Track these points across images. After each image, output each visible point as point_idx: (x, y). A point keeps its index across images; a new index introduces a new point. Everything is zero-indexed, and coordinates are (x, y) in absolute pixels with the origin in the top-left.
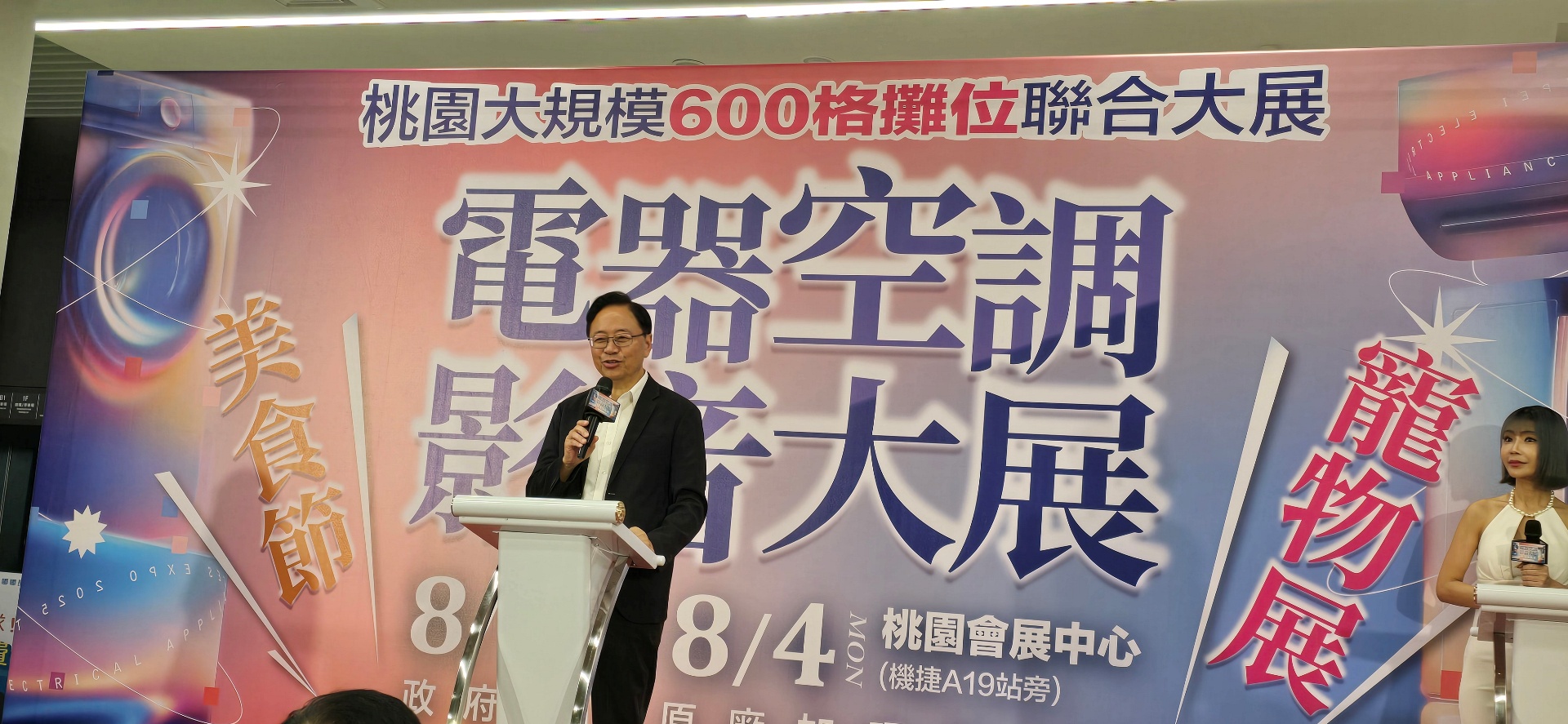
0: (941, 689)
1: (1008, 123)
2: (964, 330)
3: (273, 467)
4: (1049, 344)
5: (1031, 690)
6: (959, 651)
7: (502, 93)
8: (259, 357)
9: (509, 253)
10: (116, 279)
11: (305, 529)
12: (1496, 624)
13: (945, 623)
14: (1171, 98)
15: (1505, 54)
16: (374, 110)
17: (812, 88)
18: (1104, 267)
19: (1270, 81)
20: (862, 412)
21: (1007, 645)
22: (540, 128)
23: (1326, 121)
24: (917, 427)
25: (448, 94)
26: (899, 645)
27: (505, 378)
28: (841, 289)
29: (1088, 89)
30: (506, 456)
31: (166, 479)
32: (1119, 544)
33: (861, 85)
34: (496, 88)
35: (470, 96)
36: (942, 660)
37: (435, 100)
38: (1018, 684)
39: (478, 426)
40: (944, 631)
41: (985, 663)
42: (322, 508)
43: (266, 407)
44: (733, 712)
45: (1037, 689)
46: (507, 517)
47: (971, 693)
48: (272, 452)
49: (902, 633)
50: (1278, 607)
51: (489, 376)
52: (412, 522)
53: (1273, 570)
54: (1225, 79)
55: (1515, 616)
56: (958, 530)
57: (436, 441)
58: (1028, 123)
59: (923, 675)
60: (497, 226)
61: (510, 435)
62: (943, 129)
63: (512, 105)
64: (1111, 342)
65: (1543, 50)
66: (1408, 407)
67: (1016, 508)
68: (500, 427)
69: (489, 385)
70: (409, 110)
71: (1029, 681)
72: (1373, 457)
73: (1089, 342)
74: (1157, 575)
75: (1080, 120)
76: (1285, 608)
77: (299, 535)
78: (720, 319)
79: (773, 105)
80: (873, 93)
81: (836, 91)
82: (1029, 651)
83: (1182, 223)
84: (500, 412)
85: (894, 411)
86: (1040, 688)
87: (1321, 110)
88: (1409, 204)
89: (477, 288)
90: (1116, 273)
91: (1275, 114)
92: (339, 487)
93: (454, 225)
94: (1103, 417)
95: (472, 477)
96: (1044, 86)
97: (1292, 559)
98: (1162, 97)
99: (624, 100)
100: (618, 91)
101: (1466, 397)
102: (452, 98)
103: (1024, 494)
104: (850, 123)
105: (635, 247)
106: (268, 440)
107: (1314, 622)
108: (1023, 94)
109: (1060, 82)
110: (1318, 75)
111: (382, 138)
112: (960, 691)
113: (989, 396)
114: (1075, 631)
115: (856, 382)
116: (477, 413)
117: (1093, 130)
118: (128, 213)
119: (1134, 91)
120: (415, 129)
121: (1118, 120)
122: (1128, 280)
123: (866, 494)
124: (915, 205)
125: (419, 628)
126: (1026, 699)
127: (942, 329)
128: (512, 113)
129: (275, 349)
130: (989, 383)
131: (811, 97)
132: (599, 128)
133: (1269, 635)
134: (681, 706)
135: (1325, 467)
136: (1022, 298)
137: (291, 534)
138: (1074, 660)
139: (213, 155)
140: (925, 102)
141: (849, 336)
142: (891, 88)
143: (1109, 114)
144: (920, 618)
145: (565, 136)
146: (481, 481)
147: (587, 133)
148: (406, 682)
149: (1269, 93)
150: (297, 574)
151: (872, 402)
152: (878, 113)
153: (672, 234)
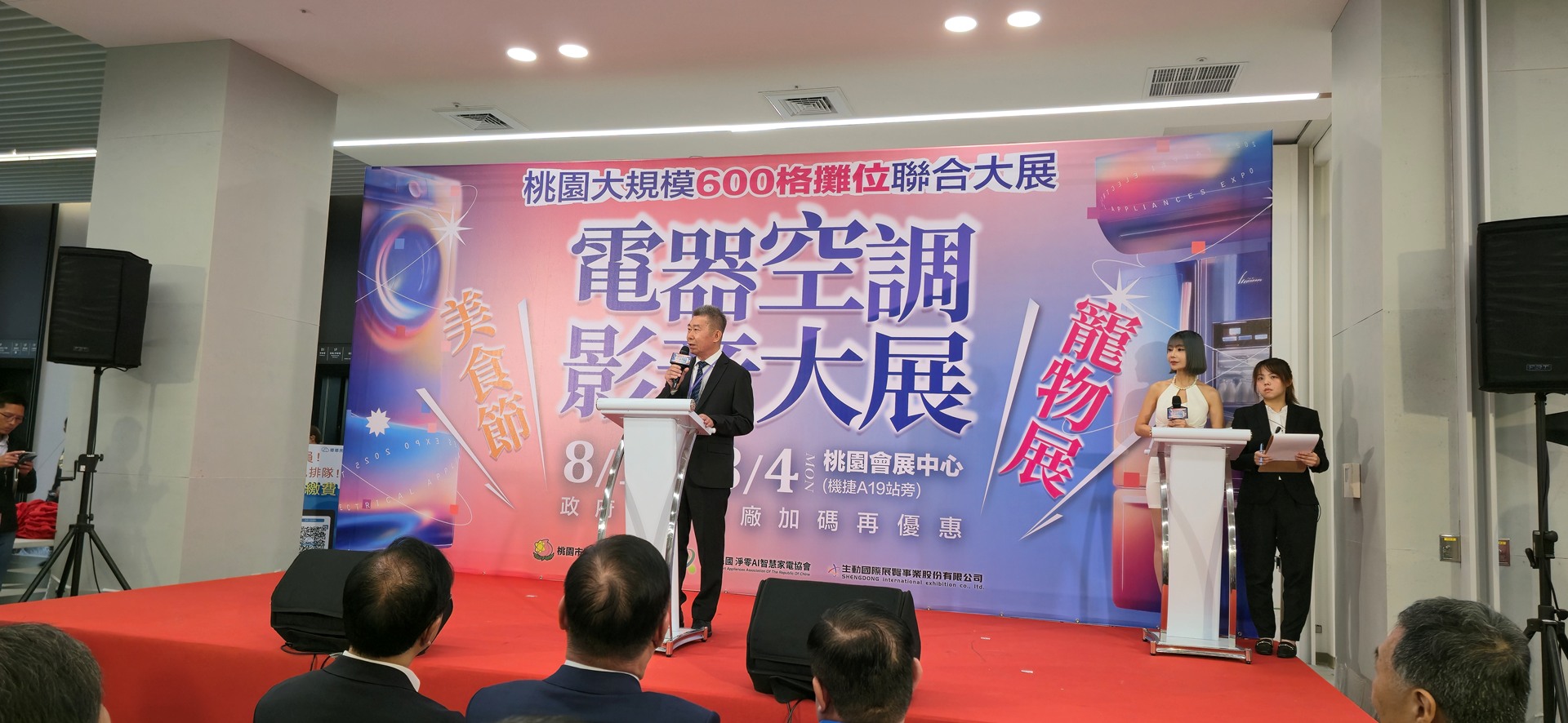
0: (856, 493)
1: (884, 185)
2: (863, 299)
3: (483, 385)
4: (910, 305)
5: (905, 491)
6: (865, 471)
7: (602, 174)
8: (472, 324)
9: (610, 264)
10: (389, 283)
11: (503, 417)
12: (1160, 448)
13: (857, 457)
14: (973, 170)
15: (1153, 142)
16: (530, 186)
17: (775, 169)
18: (938, 263)
19: (1026, 160)
20: (809, 345)
21: (891, 467)
22: (624, 193)
23: (1057, 181)
24: (839, 353)
25: (572, 176)
26: (833, 469)
27: (610, 333)
28: (795, 278)
29: (928, 166)
30: (613, 375)
31: (423, 392)
32: (950, 412)
33: (803, 167)
34: (598, 172)
35: (584, 176)
36: (857, 476)
37: (564, 179)
38: (898, 488)
39: (597, 359)
40: (857, 462)
41: (880, 477)
42: (511, 405)
43: (477, 351)
44: (744, 508)
45: (908, 491)
47: (873, 494)
48: (482, 375)
49: (834, 462)
50: (1036, 442)
51: (601, 331)
52: (562, 412)
53: (1033, 423)
54: (1002, 159)
56: (863, 407)
57: (573, 367)
58: (895, 185)
59: (846, 485)
60: (602, 248)
61: (615, 363)
62: (849, 189)
63: (608, 181)
64: (944, 303)
65: (1173, 139)
66: (1104, 333)
67: (894, 394)
68: (609, 359)
69: (602, 336)
70: (550, 185)
71: (904, 486)
72: (1084, 361)
73: (931, 304)
74: (971, 427)
75: (924, 183)
76: (1040, 442)
77: (499, 421)
79: (754, 179)
80: (809, 171)
81: (789, 170)
82: (903, 470)
83: (980, 237)
84: (609, 351)
85: (826, 344)
86: (910, 489)
87: (1054, 175)
88: (1102, 224)
89: (593, 283)
90: (945, 266)
91: (1029, 177)
92: (521, 394)
93: (578, 248)
94: (940, 344)
95: (595, 387)
96: (903, 165)
97: (1043, 417)
98: (968, 170)
99: (671, 177)
100: (667, 172)
101: (1135, 327)
102: (574, 178)
103: (899, 388)
104: (797, 188)
105: (680, 259)
106: (480, 369)
107: (1056, 449)
108: (892, 169)
109: (912, 163)
110: (1052, 155)
111: (535, 201)
112: (867, 493)
113: (878, 334)
114: (928, 458)
115: (805, 329)
116: (596, 352)
117: (931, 188)
118: (394, 246)
119: (952, 166)
120: (554, 196)
121: (944, 183)
122: (952, 270)
123: (813, 389)
124: (834, 231)
125: (569, 469)
126: (902, 497)
127: (851, 299)
128: (608, 186)
129: (481, 319)
130: (878, 327)
131: (775, 173)
132: (657, 193)
133: (1032, 456)
135: (1060, 367)
136: (895, 281)
137: (494, 420)
138: (927, 474)
139: (440, 212)
140: (839, 175)
141: (801, 305)
142: (819, 167)
143: (939, 179)
144: (844, 455)
145: (638, 198)
146: (600, 389)
147: (651, 196)
148: (563, 498)
149: (1026, 166)
150: (499, 442)
151: (814, 340)
152: (813, 181)
153: (700, 251)
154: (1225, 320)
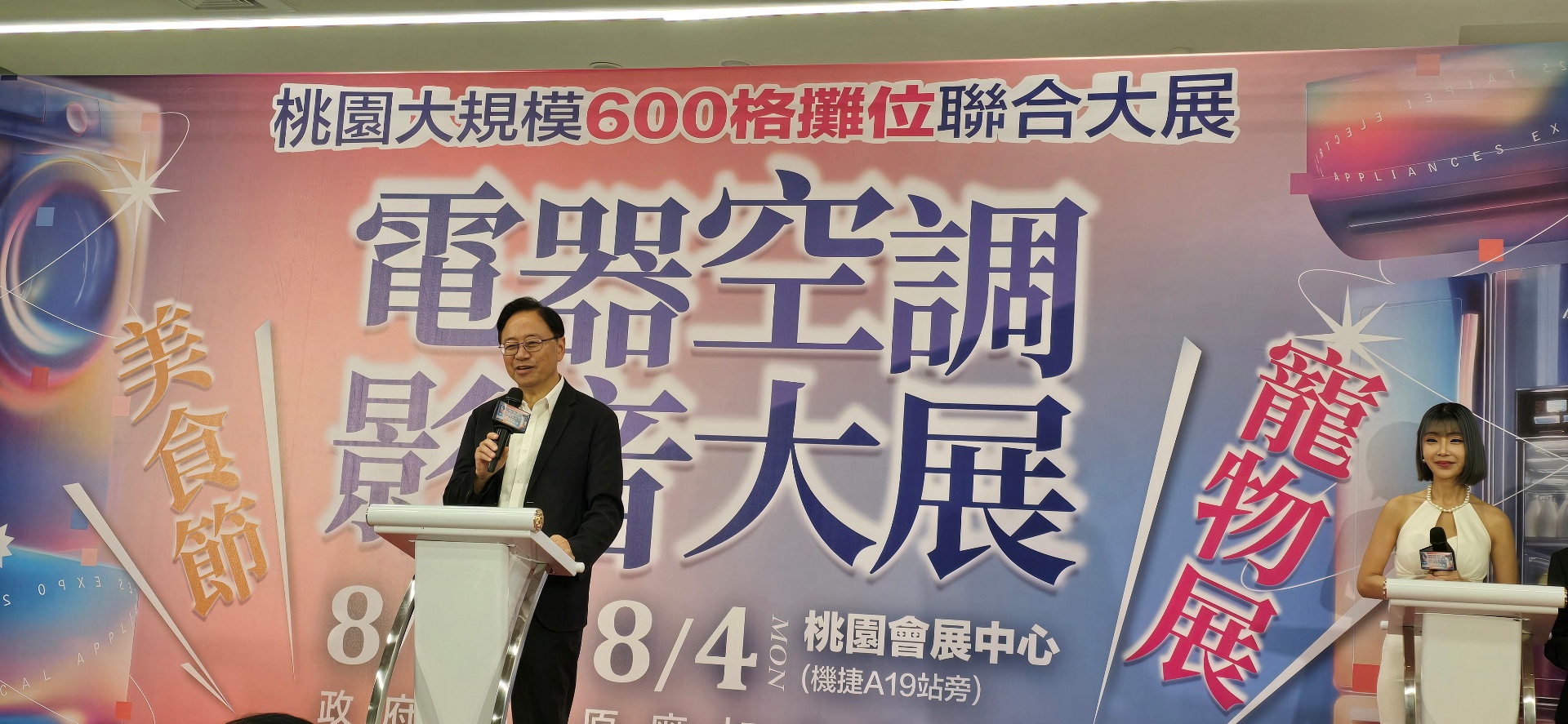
0: (863, 690)
1: (924, 126)
2: (883, 332)
3: (185, 477)
4: (967, 344)
5: (952, 690)
6: (880, 652)
7: (416, 96)
8: (170, 365)
9: (424, 259)
10: (22, 288)
11: (219, 539)
12: (1405, 618)
13: (867, 624)
14: (1084, 101)
15: (1408, 56)
16: (286, 114)
17: (729, 92)
18: (1020, 269)
19: (1181, 84)
20: (783, 416)
21: (928, 644)
22: (454, 131)
23: (1236, 124)
24: (837, 430)
25: (361, 98)
26: (820, 647)
27: (421, 385)
28: (760, 292)
29: (1003, 92)
30: (424, 464)
31: (75, 491)
32: (1038, 543)
33: (778, 89)
34: (409, 92)
35: (383, 99)
36: (864, 661)
37: (348, 104)
38: (939, 684)
39: (395, 433)
40: (865, 634)
41: (906, 663)
42: (235, 518)
43: (177, 416)
44: (657, 716)
45: (958, 689)
46: (423, 526)
47: (893, 693)
48: (184, 461)
49: (824, 635)
50: (1193, 603)
51: (405, 382)
52: (328, 530)
53: (1188, 567)
54: (1137, 83)
55: (1424, 609)
56: (879, 531)
57: (351, 449)
58: (944, 126)
59: (845, 677)
60: (412, 231)
61: (427, 442)
62: (860, 132)
63: (427, 109)
64: (1028, 343)
65: (1446, 52)
66: (1318, 404)
67: (936, 508)
68: (418, 433)
69: (405, 392)
70: (322, 114)
71: (950, 681)
72: (1285, 454)
73: (1005, 344)
74: (1075, 573)
75: (995, 123)
76: (1200, 604)
77: (212, 546)
78: (640, 324)
79: (691, 108)
80: (790, 97)
81: (754, 95)
82: (950, 651)
83: (1095, 224)
84: (417, 419)
85: (814, 413)
86: (961, 687)
87: (1231, 113)
88: (1319, 207)
89: (392, 294)
90: (1032, 275)
91: (1186, 116)
92: (253, 497)
93: (369, 230)
94: (1021, 418)
95: (388, 484)
96: (959, 90)
97: (1206, 556)
98: (1076, 100)
99: (540, 104)
100: (534, 94)
101: (1375, 395)
102: (366, 102)
103: (945, 497)
104: (768, 127)
105: (553, 252)
106: (180, 450)
107: (1229, 618)
108: (939, 97)
109: (975, 86)
110: (1228, 78)
111: (294, 143)
112: (882, 693)
113: (908, 397)
114: (995, 630)
115: (777, 385)
116: (393, 420)
117: (1008, 133)
118: (33, 220)
119: (1048, 94)
120: (328, 134)
122: (1044, 281)
123: (787, 499)
124: (833, 208)
125: (336, 638)
126: (947, 699)
127: (861, 332)
128: (426, 117)
129: (186, 357)
130: (909, 385)
131: (728, 100)
132: (515, 132)
133: (1185, 630)
134: (603, 713)
135: (1239, 464)
136: (940, 300)
137: (204, 545)
138: (994, 659)
139: (120, 160)
140: (842, 105)
141: (769, 340)
142: (808, 91)
143: (1024, 117)
144: (842, 620)
145: (480, 140)
146: (398, 489)
147: (503, 137)
148: (324, 693)
149: (1180, 96)
150: (210, 586)
151: (792, 406)
152: (796, 116)
153: (590, 238)
154: (1539, 384)
